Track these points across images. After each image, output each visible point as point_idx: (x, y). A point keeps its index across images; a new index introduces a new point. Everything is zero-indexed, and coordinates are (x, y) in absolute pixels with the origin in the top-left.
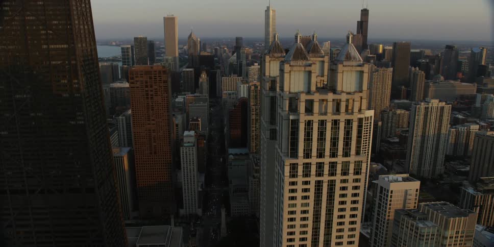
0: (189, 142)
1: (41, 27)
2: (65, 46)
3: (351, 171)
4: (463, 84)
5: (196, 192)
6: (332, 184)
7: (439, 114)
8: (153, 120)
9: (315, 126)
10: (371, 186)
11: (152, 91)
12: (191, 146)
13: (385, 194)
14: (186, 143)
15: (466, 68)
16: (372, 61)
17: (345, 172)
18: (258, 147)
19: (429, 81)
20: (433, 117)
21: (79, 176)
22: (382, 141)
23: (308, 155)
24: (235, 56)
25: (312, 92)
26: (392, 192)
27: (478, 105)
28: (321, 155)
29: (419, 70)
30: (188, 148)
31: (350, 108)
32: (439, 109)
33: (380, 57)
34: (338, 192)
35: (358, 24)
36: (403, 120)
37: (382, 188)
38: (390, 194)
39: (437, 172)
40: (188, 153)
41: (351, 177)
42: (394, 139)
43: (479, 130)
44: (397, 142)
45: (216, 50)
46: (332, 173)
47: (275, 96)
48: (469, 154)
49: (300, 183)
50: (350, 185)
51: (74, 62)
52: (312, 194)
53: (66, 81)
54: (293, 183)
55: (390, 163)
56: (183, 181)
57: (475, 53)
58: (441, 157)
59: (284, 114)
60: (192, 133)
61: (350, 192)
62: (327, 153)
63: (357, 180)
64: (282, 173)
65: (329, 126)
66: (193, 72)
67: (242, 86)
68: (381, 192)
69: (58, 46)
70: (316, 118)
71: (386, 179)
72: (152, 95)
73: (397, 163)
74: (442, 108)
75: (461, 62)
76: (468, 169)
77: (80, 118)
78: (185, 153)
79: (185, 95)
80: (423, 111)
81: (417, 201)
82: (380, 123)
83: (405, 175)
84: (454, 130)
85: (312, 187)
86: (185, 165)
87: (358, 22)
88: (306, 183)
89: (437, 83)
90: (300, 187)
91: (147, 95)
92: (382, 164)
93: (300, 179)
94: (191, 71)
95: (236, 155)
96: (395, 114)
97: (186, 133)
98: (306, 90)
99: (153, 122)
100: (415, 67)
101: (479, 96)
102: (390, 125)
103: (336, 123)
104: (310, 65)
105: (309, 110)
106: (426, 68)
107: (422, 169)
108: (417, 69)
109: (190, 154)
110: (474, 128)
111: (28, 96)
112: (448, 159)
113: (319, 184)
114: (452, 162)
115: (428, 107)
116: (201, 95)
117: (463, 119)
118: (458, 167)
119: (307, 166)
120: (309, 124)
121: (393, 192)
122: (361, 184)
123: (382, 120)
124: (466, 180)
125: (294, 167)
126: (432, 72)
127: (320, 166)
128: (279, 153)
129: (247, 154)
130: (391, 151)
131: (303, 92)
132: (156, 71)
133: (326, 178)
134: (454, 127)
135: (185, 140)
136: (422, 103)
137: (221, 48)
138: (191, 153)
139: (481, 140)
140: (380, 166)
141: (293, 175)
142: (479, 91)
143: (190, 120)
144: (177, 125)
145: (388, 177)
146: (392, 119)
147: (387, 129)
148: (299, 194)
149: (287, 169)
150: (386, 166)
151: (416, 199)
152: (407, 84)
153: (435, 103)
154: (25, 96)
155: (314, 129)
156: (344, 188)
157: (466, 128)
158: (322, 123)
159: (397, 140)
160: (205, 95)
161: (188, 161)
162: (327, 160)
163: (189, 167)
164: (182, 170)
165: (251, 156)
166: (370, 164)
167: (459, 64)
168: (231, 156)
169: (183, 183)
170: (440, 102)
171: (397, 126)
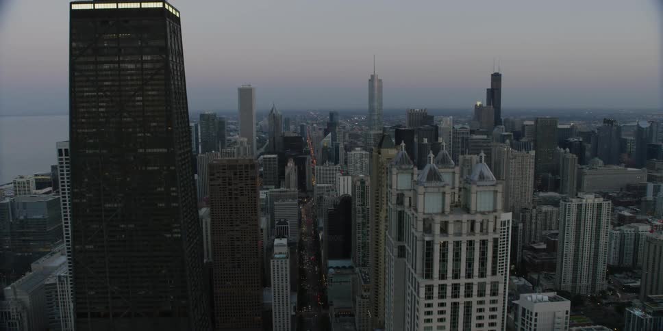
0: (280, 253)
1: (138, 130)
2: (165, 150)
3: (488, 292)
4: (629, 169)
5: (289, 316)
6: (468, 306)
7: (595, 213)
8: (237, 226)
9: (451, 247)
10: (512, 308)
11: (236, 190)
12: (284, 258)
13: (528, 316)
14: (276, 254)
15: (632, 147)
16: (508, 141)
17: (481, 293)
18: (366, 259)
19: (584, 166)
20: (589, 216)
21: (172, 297)
22: (524, 248)
23: (443, 276)
24: (329, 137)
25: (446, 213)
26: (536, 315)
27: (650, 197)
28: (456, 275)
29: (570, 152)
30: (280, 261)
31: (485, 227)
32: (596, 206)
33: (518, 135)
34: (474, 314)
35: (488, 93)
36: (551, 219)
37: (524, 310)
38: (534, 317)
39: (598, 289)
40: (280, 267)
41: (488, 298)
42: (540, 245)
43: (651, 232)
44: (544, 249)
45: (302, 127)
46: (468, 295)
47: (404, 211)
48: (639, 263)
49: (435, 305)
50: (487, 306)
51: (173, 168)
52: (448, 316)
53: (163, 189)
54: (429, 305)
55: (535, 276)
56: (273, 301)
57: (643, 129)
58: (602, 269)
59: (419, 235)
60: (284, 241)
61: (487, 314)
62: (463, 273)
63: (494, 302)
64: (416, 295)
65: (464, 247)
66: (277, 159)
67: (341, 178)
68: (524, 314)
69: (155, 150)
70: (451, 239)
71: (529, 299)
72: (236, 194)
73: (545, 278)
74: (600, 206)
75: (626, 140)
76: (638, 283)
77: (176, 230)
78: (276, 267)
79: (267, 189)
80: (574, 210)
81: (568, 326)
82: (521, 225)
83: (552, 294)
84: (618, 232)
85: (448, 309)
86: (276, 281)
87: (488, 89)
88: (442, 305)
89: (593, 169)
90: (435, 309)
91: (230, 194)
92: (526, 278)
93: (436, 301)
94: (274, 158)
95: (338, 268)
96: (540, 212)
97: (277, 241)
98: (440, 211)
99: (237, 228)
100: (564, 149)
101: (650, 186)
102: (533, 226)
103: (471, 243)
104: (443, 187)
105: (444, 230)
106: (579, 150)
107: (578, 284)
108: (568, 150)
109: (282, 268)
110: (644, 229)
111: (120, 205)
112: (612, 270)
113: (455, 306)
114: (616, 275)
115: (581, 205)
116: (288, 190)
117: (631, 216)
118: (625, 281)
119: (443, 288)
120: (444, 245)
121: (538, 315)
122: (499, 306)
123: (524, 222)
124: (637, 298)
125: (429, 289)
126: (588, 154)
127: (456, 287)
128: (412, 274)
129: (351, 267)
130: (537, 261)
131: (437, 214)
132: (241, 166)
133: (462, 300)
134: (617, 228)
135: (276, 250)
136: (574, 200)
137: (307, 123)
138: (284, 267)
139: (652, 246)
140: (523, 281)
141: (429, 297)
142: (651, 179)
143: (277, 222)
144: (262, 230)
145: (531, 297)
146: (536, 219)
147: (531, 232)
148: (435, 317)
149: (422, 291)
150: (531, 281)
151: (566, 323)
152: (555, 171)
153: (590, 199)
154: (116, 205)
155: (449, 250)
156: (480, 310)
157: (633, 229)
158: (457, 244)
159: (544, 246)
160: (293, 190)
161: (280, 276)
162: (463, 281)
163: (280, 284)
164: (272, 288)
165: (357, 270)
166: (510, 278)
167: (623, 143)
168: (331, 270)
169: (273, 304)
170: (595, 197)
171: (543, 227)
